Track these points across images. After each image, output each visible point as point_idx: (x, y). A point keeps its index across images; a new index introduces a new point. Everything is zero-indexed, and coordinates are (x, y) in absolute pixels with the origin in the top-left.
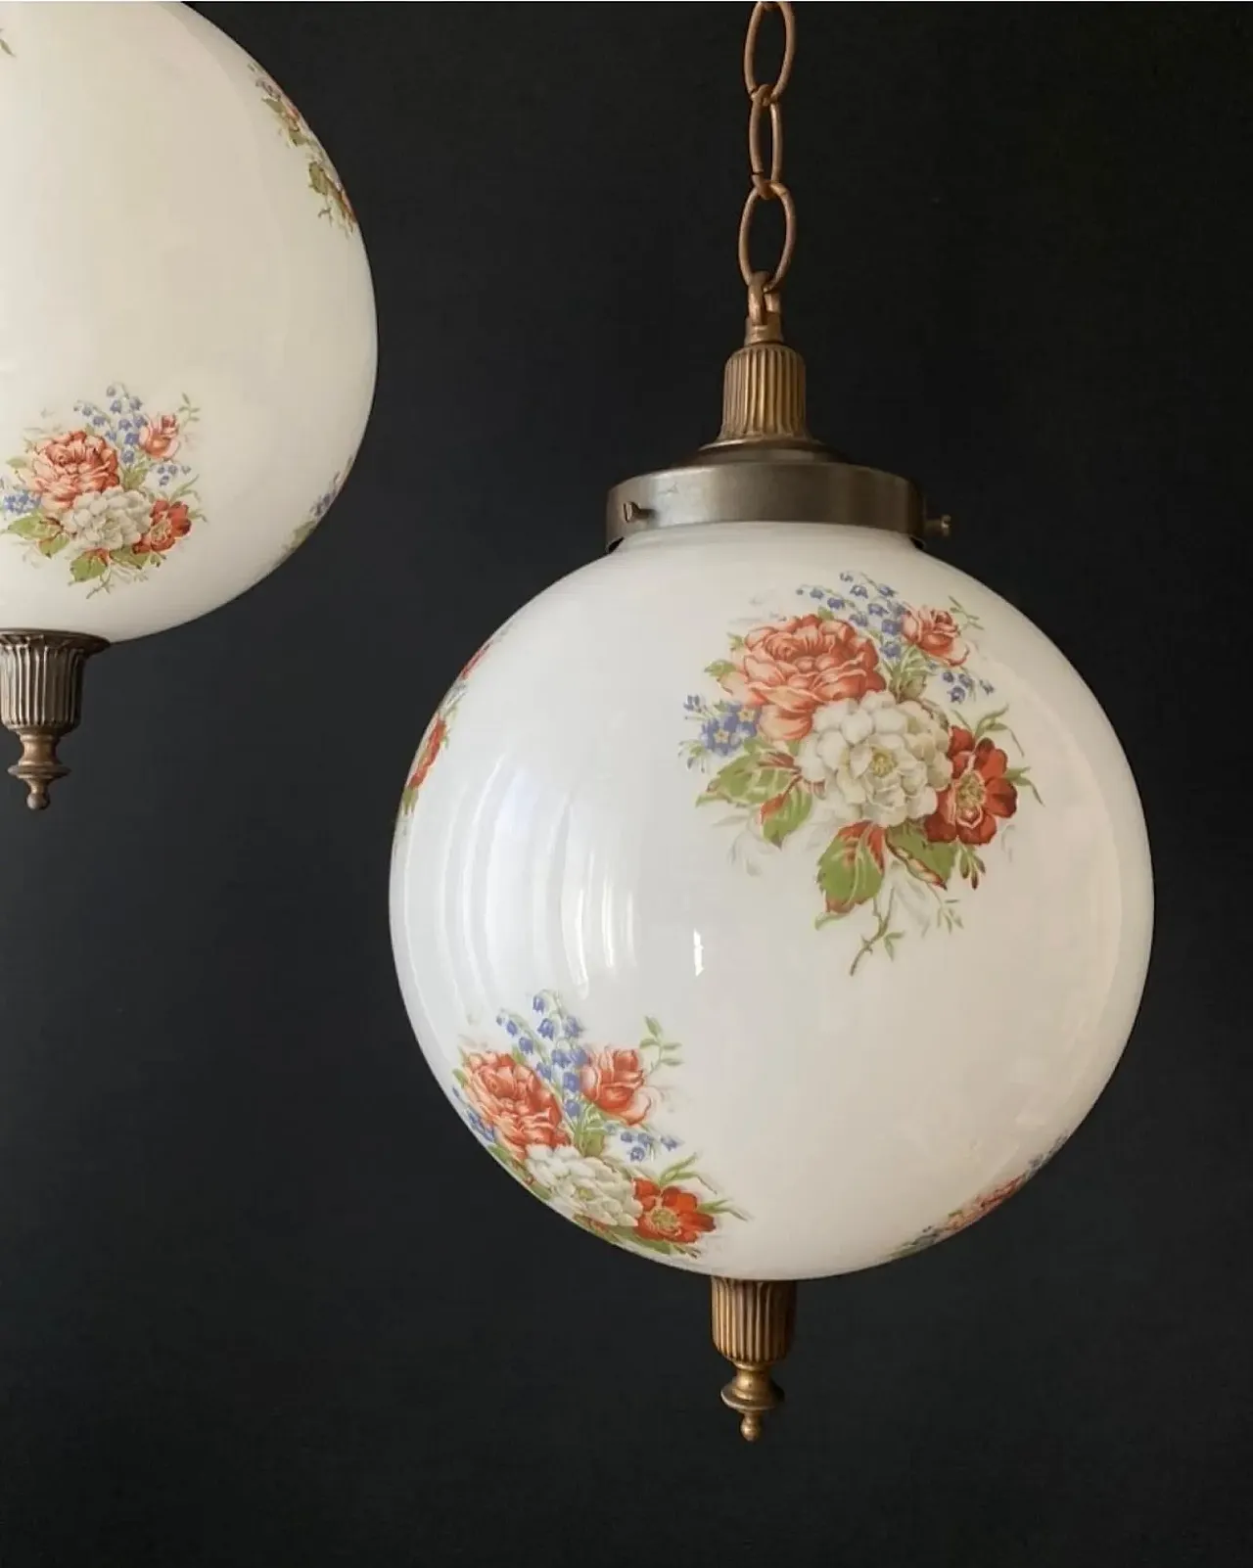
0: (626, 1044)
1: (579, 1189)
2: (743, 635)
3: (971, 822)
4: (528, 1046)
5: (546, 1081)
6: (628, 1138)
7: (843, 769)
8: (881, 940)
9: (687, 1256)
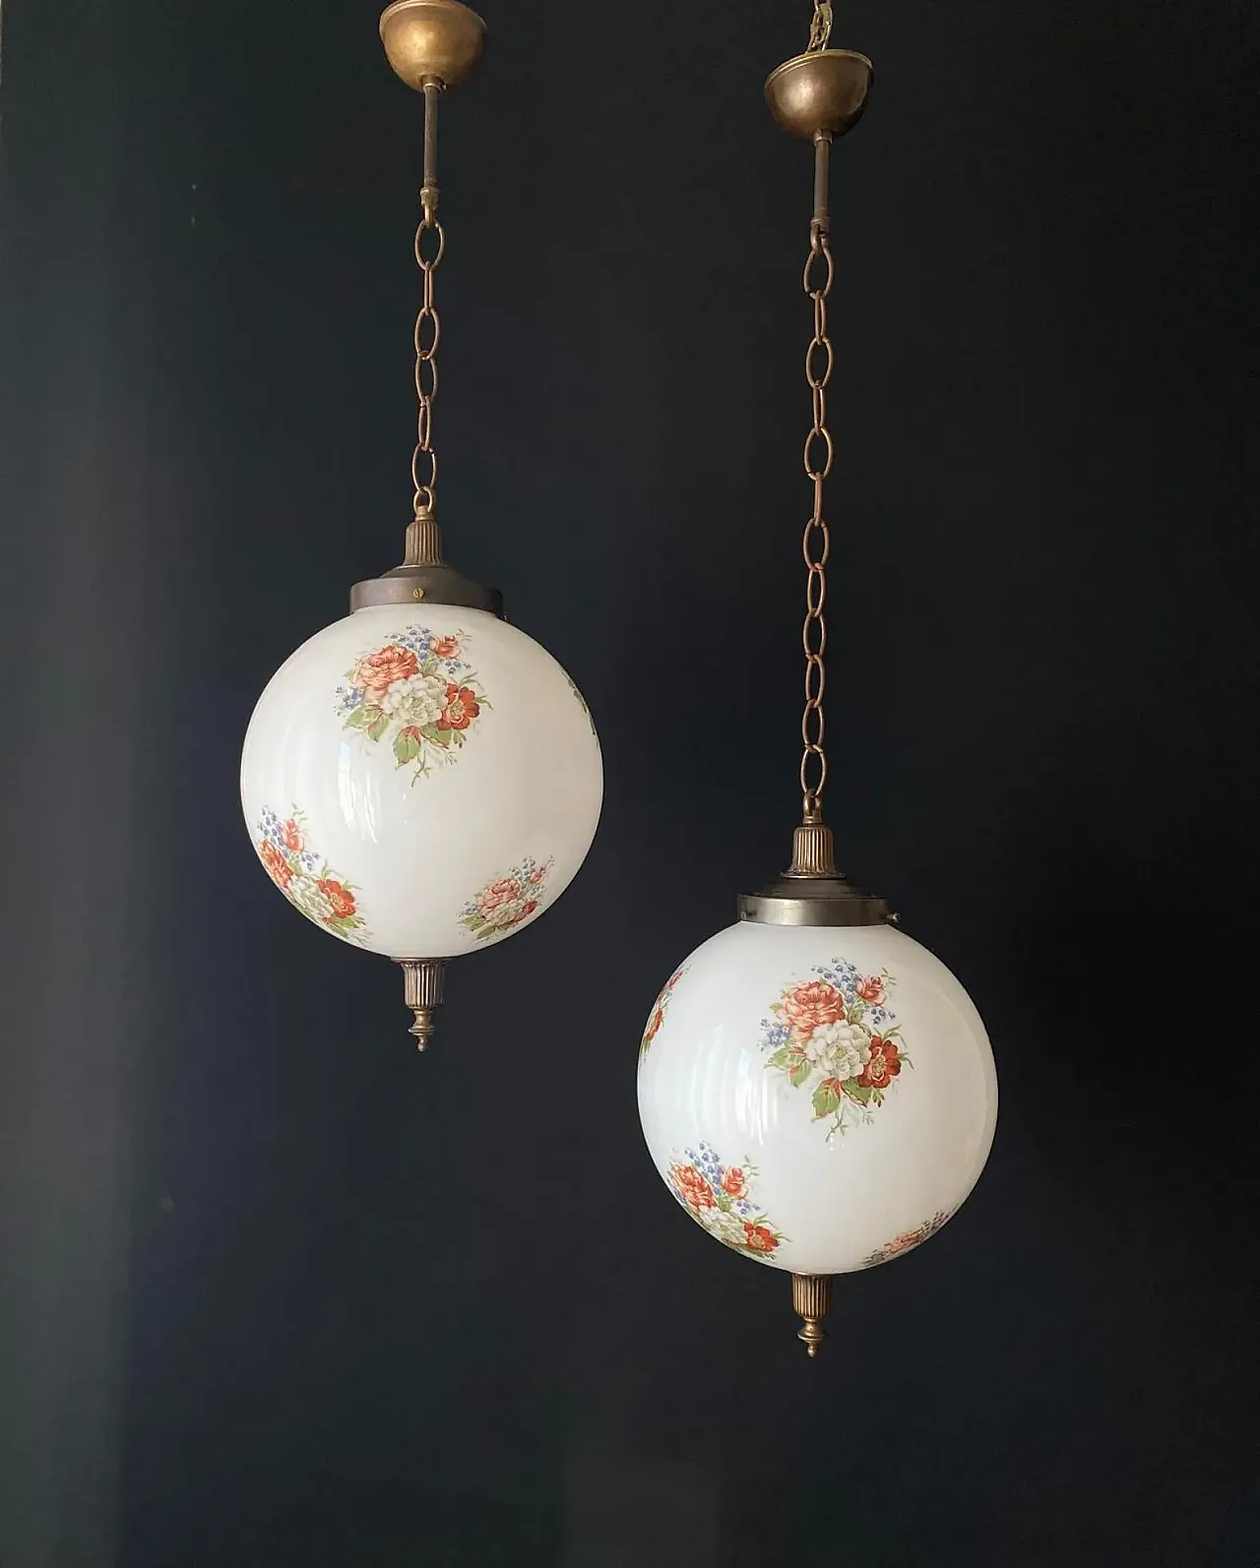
0: (737, 1166)
1: (722, 1226)
2: (786, 991)
3: (879, 1078)
4: (698, 1164)
5: (705, 1179)
6: (739, 1205)
7: (824, 1054)
8: (839, 1129)
9: (770, 1258)
